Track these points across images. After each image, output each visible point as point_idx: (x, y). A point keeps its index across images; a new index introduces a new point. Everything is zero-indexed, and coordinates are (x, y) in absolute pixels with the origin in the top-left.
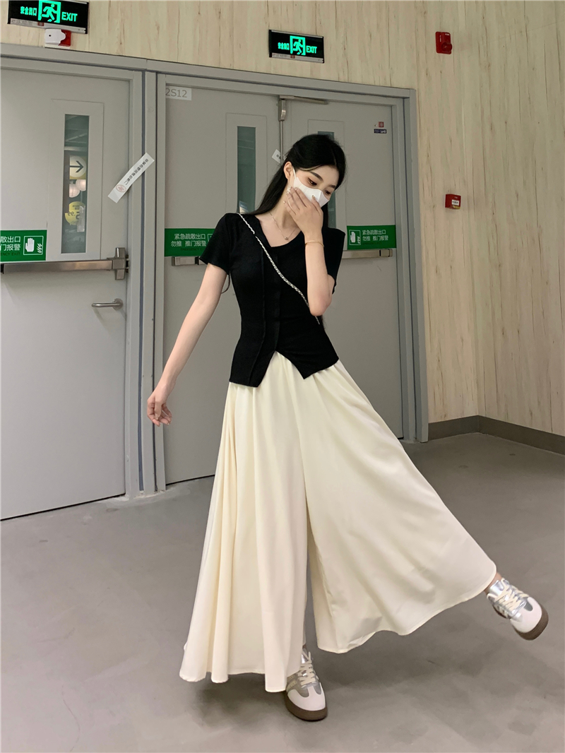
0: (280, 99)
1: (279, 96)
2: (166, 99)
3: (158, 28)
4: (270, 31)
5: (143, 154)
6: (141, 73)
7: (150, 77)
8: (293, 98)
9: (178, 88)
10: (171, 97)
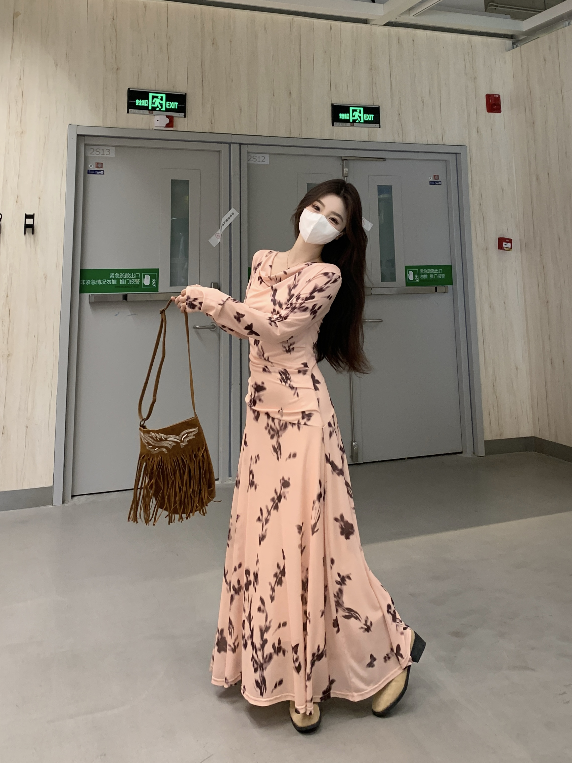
0: (344, 160)
1: (341, 157)
2: (248, 164)
3: (241, 110)
4: (332, 105)
5: (230, 209)
6: (228, 145)
7: (235, 149)
8: (354, 158)
9: (258, 155)
10: (252, 162)
